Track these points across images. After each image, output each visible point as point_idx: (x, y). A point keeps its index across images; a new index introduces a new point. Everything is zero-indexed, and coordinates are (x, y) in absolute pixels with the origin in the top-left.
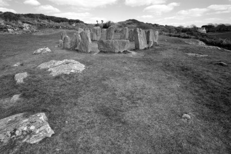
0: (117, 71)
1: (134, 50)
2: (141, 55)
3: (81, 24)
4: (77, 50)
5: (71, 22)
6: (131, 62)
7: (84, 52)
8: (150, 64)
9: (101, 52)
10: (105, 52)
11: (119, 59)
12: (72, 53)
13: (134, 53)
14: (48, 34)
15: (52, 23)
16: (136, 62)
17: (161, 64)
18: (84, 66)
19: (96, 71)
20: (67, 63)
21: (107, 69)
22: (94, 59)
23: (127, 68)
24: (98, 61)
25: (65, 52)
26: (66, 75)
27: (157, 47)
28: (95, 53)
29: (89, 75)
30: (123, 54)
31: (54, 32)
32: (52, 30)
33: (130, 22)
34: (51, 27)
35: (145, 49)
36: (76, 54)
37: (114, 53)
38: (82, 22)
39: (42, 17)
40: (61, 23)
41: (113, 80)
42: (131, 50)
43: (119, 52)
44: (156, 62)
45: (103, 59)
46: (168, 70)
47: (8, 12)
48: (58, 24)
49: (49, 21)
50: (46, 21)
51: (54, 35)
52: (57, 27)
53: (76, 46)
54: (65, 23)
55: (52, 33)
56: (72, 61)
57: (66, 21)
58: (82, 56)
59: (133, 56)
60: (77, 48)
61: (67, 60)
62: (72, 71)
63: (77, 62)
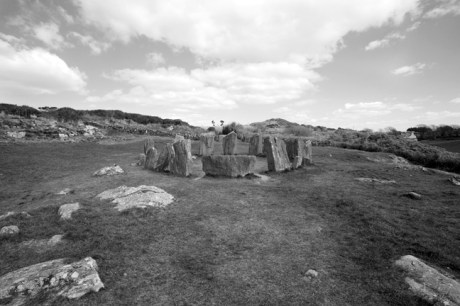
0: (226, 206)
1: (266, 173)
2: (277, 180)
3: (183, 126)
4: (167, 172)
5: (166, 123)
6: (253, 193)
7: (179, 176)
8: (285, 196)
9: (208, 175)
10: (213, 176)
11: (234, 188)
12: (158, 175)
13: (265, 178)
14: (124, 143)
15: (134, 125)
16: (263, 192)
17: (306, 196)
18: (171, 197)
19: (191, 206)
20: (144, 192)
21: (208, 204)
22: (192, 187)
23: (242, 202)
24: (197, 189)
25: (147, 174)
26: (139, 210)
27: (309, 168)
28: (197, 176)
29: (177, 211)
30: (245, 180)
31: (135, 139)
32: (132, 136)
33: (274, 123)
34: (131, 131)
35: (286, 171)
36: (165, 177)
37: (230, 177)
38: (186, 124)
39: (119, 115)
40: (149, 125)
41: (213, 220)
42: (261, 173)
43: (239, 177)
44: (298, 192)
45: (208, 186)
46: (313, 205)
47: (65, 108)
48: (142, 127)
49: (129, 122)
50: (124, 123)
51: (134, 144)
52: (141, 132)
53: (166, 165)
54: (155, 125)
55: (131, 142)
56: (153, 188)
57: (157, 122)
58: (173, 182)
59: (262, 182)
60: (168, 168)
61: (144, 186)
62: (151, 204)
63: (161, 190)
